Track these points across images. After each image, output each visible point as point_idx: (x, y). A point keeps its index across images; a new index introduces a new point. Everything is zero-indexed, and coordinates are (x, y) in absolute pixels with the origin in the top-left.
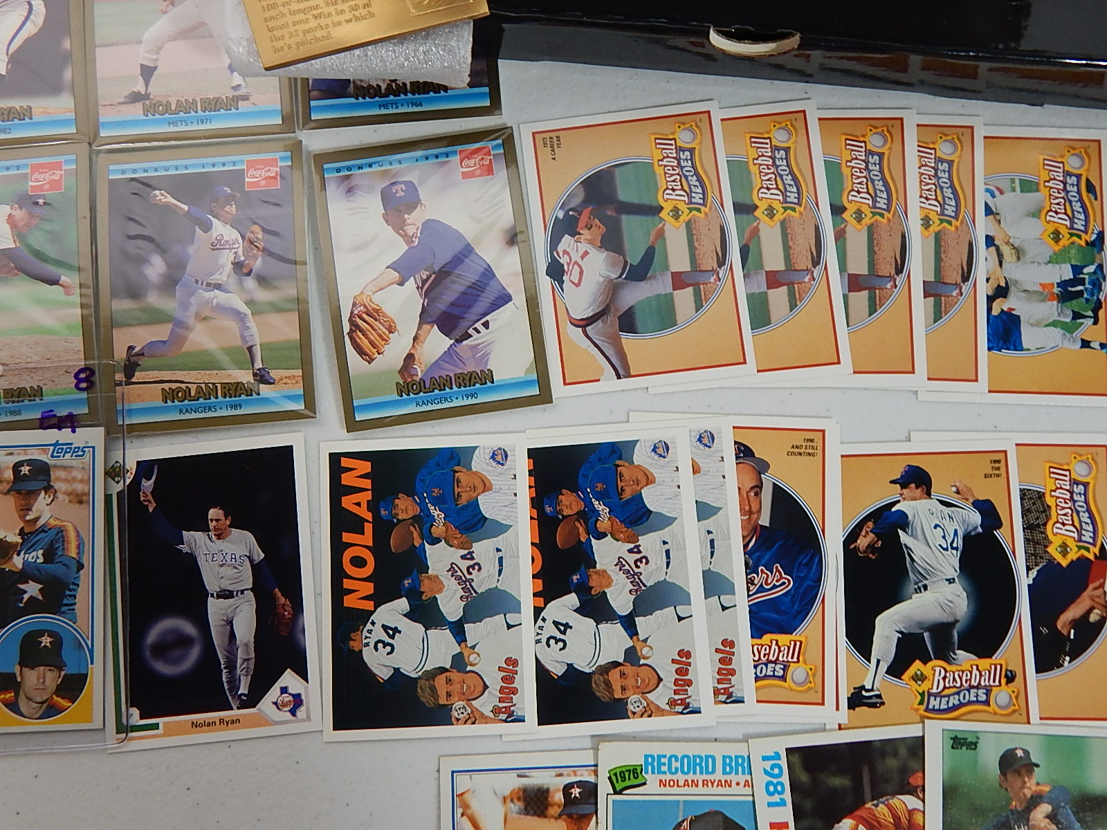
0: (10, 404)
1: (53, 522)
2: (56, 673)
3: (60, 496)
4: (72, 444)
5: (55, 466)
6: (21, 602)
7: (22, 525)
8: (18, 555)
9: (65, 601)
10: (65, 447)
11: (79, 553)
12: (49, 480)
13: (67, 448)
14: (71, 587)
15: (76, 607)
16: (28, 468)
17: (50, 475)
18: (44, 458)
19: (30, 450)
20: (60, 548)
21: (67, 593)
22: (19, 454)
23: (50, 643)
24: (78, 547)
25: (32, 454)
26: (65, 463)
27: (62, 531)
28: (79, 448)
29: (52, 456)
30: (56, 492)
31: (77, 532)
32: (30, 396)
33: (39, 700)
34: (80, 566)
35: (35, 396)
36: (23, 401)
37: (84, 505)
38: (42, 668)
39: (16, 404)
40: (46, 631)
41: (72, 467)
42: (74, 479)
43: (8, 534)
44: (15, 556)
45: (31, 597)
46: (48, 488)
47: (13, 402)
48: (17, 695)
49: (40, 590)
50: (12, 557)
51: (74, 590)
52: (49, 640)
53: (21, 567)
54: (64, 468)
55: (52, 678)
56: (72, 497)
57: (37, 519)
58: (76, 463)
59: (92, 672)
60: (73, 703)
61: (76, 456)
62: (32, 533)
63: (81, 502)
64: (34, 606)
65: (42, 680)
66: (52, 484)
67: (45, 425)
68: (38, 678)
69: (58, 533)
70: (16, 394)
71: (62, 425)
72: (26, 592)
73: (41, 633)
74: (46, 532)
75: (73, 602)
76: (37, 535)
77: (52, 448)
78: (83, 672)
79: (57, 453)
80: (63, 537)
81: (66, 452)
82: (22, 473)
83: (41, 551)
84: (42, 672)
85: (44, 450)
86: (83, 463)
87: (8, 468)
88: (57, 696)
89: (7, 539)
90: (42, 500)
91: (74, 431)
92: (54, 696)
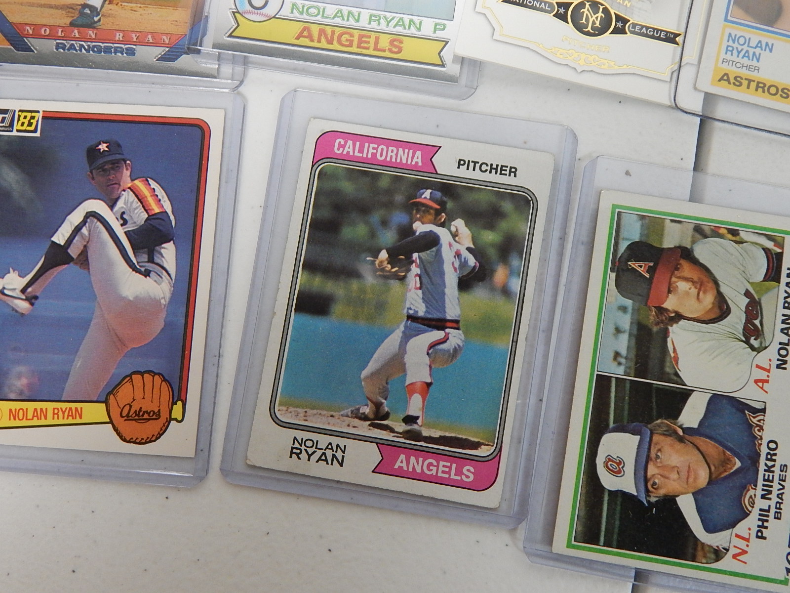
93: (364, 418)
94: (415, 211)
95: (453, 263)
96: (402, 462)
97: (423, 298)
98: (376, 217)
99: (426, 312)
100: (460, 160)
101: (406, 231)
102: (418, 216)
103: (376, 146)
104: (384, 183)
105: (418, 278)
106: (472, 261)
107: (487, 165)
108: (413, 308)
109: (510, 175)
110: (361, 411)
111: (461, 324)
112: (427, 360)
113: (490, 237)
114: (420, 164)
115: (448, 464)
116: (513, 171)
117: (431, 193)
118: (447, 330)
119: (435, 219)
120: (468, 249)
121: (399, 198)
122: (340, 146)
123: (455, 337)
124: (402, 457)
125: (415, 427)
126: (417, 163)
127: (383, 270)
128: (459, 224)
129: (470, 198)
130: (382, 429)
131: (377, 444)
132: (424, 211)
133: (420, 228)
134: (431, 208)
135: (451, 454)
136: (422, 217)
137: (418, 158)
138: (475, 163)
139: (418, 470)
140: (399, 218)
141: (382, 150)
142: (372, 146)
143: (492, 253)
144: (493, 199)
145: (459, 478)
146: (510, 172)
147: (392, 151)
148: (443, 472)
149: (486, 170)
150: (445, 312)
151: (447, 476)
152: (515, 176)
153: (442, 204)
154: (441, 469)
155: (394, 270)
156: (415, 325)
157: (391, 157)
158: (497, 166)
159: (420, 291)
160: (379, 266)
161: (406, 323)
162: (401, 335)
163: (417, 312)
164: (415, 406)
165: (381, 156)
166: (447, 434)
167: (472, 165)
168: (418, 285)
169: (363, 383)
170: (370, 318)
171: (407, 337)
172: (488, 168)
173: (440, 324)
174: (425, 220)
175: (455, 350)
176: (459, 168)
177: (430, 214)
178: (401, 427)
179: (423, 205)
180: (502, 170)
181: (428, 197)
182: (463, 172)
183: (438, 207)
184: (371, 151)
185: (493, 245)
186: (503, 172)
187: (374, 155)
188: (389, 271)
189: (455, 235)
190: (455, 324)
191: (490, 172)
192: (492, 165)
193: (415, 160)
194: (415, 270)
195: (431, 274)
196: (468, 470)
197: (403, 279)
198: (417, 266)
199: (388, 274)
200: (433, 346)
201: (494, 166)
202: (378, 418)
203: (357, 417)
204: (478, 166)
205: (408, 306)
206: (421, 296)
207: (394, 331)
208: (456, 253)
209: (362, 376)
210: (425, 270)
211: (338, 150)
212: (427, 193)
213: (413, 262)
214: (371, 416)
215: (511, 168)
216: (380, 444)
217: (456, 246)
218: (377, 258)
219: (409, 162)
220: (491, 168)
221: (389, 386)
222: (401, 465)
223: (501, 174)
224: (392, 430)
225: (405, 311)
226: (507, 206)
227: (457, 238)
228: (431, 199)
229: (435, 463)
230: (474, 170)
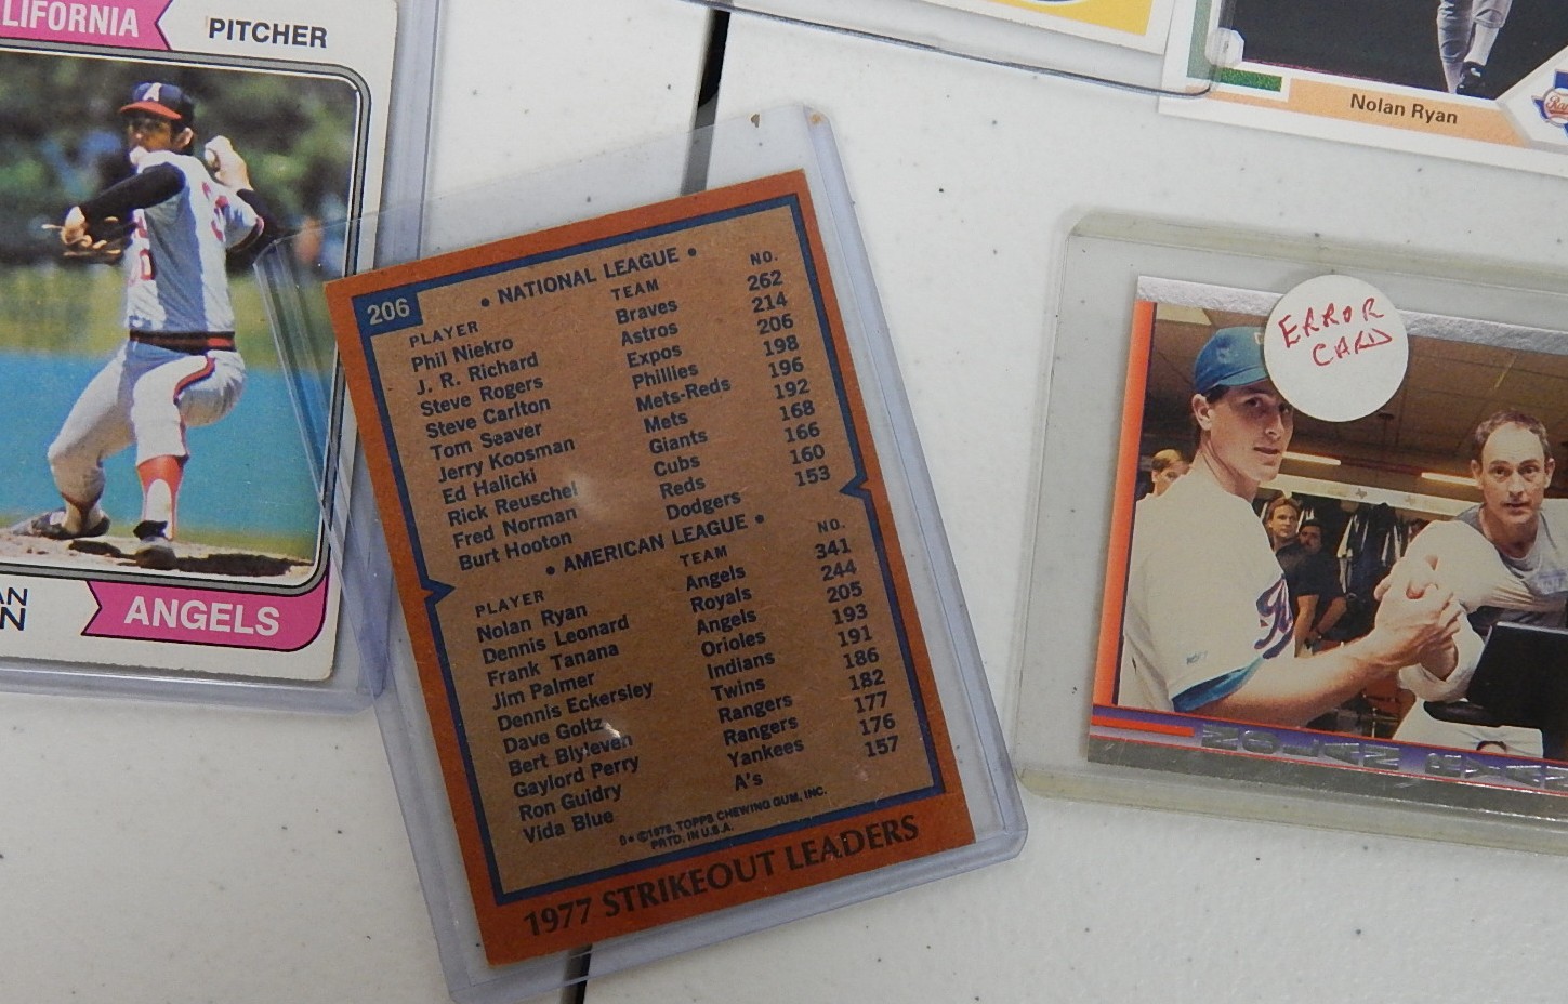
93: (60, 534)
94: (131, 128)
95: (213, 224)
96: (138, 611)
97: (159, 296)
98: (54, 145)
99: (168, 322)
100: (213, 21)
101: (117, 168)
102: (139, 136)
103: (44, 4)
104: (65, 77)
105: (146, 258)
106: (250, 217)
107: (268, 27)
108: (140, 315)
109: (312, 45)
110: (52, 522)
111: (237, 339)
112: (175, 414)
113: (283, 168)
114: (135, 34)
115: (229, 607)
116: (319, 36)
117: (161, 90)
118: (211, 354)
119: (173, 139)
120: (242, 194)
121: (98, 104)
123: (228, 366)
124: (139, 601)
125: (159, 542)
126: (128, 32)
127: (76, 246)
128: (220, 146)
129: (238, 93)
130: (94, 553)
131: (88, 580)
132: (149, 127)
133: (144, 159)
134: (163, 118)
135: (232, 587)
136: (146, 137)
137: (131, 23)
138: (243, 24)
139: (172, 623)
140: (101, 142)
141: (58, 11)
142: (36, 4)
143: (289, 199)
144: (283, 92)
145: (250, 631)
146: (314, 37)
147: (79, 12)
148: (220, 622)
149: (266, 38)
150: (204, 318)
151: (227, 629)
152: (323, 45)
153: (185, 110)
154: (215, 616)
155: (97, 245)
156: (147, 348)
157: (78, 23)
158: (287, 27)
159: (153, 283)
160: (68, 240)
161: (130, 346)
162: (120, 369)
163: (149, 323)
164: (157, 502)
165: (57, 22)
166: (224, 551)
167: (237, 28)
168: (148, 271)
169: (52, 468)
170: (58, 343)
171: (132, 373)
172: (270, 33)
173: (196, 343)
174: (152, 142)
175: (229, 391)
176: (212, 36)
177: (162, 131)
178: (132, 545)
179: (148, 114)
180: (296, 35)
181: (156, 98)
182: (220, 45)
183: (178, 116)
184: (36, 14)
185: (290, 183)
186: (299, 39)
187: (43, 21)
188: (90, 248)
189: (213, 169)
190: (226, 340)
191: (275, 41)
192: (276, 26)
193: (124, 27)
194: (140, 242)
195: (172, 247)
196: (268, 615)
197: (117, 261)
198: (143, 235)
199: (86, 253)
200: (184, 386)
201: (281, 28)
202: (87, 531)
203: (44, 534)
204: (248, 29)
205: (130, 312)
206: (155, 291)
207: (106, 363)
208: (218, 203)
209: (51, 455)
210: (161, 241)
212: (154, 90)
213: (134, 227)
214: (73, 529)
215: (314, 30)
216: (93, 580)
217: (218, 190)
218: (63, 224)
219: (113, 32)
220: (276, 33)
221: (104, 470)
222: (138, 616)
223: (296, 42)
224: (116, 553)
225: (126, 323)
226: (312, 105)
227: (217, 175)
228: (163, 101)
229: (203, 607)
230: (242, 38)
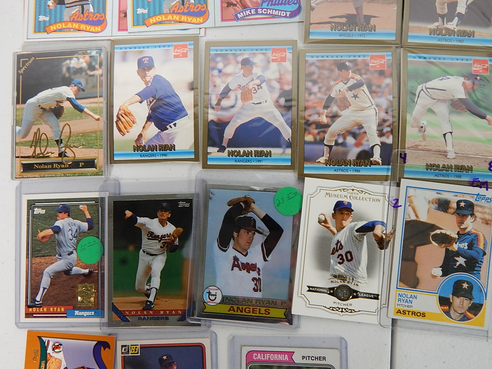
0: (457, 172)
1: (473, 231)
2: (469, 301)
3: (478, 219)
4: (485, 196)
5: (477, 205)
6: (455, 266)
7: (459, 230)
8: (456, 243)
9: (476, 269)
10: (482, 197)
11: (484, 247)
12: (473, 211)
13: (483, 197)
14: (480, 263)
15: (480, 272)
16: (464, 204)
17: (474, 209)
18: (472, 200)
19: (466, 196)
20: (476, 244)
21: (477, 265)
22: (460, 197)
23: (467, 287)
24: (484, 244)
25: (466, 198)
26: (482, 204)
27: (477, 236)
28: (488, 198)
29: (476, 200)
30: (476, 217)
31: (484, 237)
32: (466, 170)
33: (460, 312)
34: (485, 254)
35: (469, 170)
36: (463, 172)
37: (489, 226)
38: (462, 298)
39: (460, 173)
40: (466, 281)
41: (485, 207)
42: (485, 213)
43: (452, 233)
44: (454, 244)
45: (460, 264)
46: (472, 215)
47: (458, 172)
48: (449, 308)
49: (465, 262)
50: (452, 245)
51: (481, 264)
52: (467, 285)
53: (456, 249)
54: (481, 206)
55: (467, 303)
56: (483, 221)
57: (466, 228)
58: (487, 205)
59: (485, 304)
60: (475, 316)
61: (487, 202)
62: (463, 235)
63: (487, 224)
64: (461, 269)
65: (462, 303)
66: (474, 213)
67: (474, 185)
68: (460, 302)
69: (475, 236)
70: (460, 168)
71: (482, 186)
72: (458, 261)
73: (463, 282)
74: (470, 235)
75: (479, 270)
76: (466, 236)
77: (476, 196)
78: (481, 303)
79: (478, 199)
80: (477, 239)
81: (483, 199)
82: (461, 206)
83: (467, 244)
84: (462, 300)
85: (472, 196)
86: (490, 205)
87: (454, 202)
88: (468, 312)
89: (451, 235)
90: (469, 220)
91: (487, 190)
92: (467, 312)
100: (303, 356)
103: (269, 355)
107: (314, 357)
114: (288, 360)
116: (324, 358)
122: (256, 356)
126: (286, 359)
137: (287, 357)
138: (309, 357)
141: (272, 356)
142: (268, 355)
146: (323, 359)
147: (276, 356)
152: (325, 360)
157: (276, 358)
165: (272, 358)
167: (308, 358)
172: (314, 358)
180: (320, 358)
182: (305, 361)
184: (268, 357)
187: (269, 358)
193: (285, 358)
201: (317, 357)
204: (310, 358)
211: (255, 358)
215: (323, 357)
220: (316, 358)
223: (320, 360)
230: (309, 360)
